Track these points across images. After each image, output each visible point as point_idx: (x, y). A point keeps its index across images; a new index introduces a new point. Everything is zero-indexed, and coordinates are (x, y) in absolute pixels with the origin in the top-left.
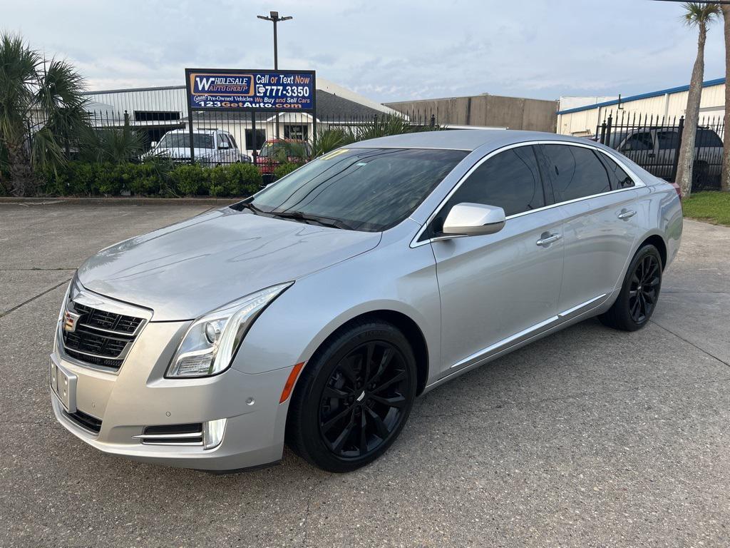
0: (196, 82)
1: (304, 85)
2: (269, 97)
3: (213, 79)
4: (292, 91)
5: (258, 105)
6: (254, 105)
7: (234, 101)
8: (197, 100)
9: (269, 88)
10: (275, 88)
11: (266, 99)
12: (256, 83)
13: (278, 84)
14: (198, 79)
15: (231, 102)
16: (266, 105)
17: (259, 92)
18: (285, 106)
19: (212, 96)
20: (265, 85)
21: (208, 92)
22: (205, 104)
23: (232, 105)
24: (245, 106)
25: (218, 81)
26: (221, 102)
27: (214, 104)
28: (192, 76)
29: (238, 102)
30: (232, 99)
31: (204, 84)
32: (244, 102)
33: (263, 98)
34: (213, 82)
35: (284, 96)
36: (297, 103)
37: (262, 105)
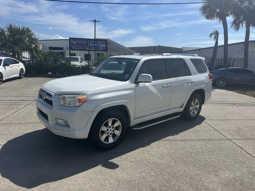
0: (72, 42)
1: (104, 44)
2: (94, 47)
3: (77, 41)
4: (101, 45)
5: (90, 49)
6: (89, 49)
7: (83, 48)
8: (72, 47)
9: (94, 44)
10: (95, 44)
11: (93, 48)
12: (90, 43)
13: (96, 43)
14: (73, 41)
15: (82, 48)
16: (93, 49)
17: (91, 45)
18: (98, 50)
19: (77, 46)
20: (92, 43)
21: (76, 45)
22: (75, 48)
23: (83, 49)
24: (87, 49)
25: (79, 42)
26: (79, 48)
27: (77, 48)
28: (71, 40)
29: (84, 48)
30: (83, 47)
31: (75, 42)
32: (86, 48)
33: (92, 47)
34: (77, 42)
35: (98, 47)
36: (102, 49)
37: (91, 49)
